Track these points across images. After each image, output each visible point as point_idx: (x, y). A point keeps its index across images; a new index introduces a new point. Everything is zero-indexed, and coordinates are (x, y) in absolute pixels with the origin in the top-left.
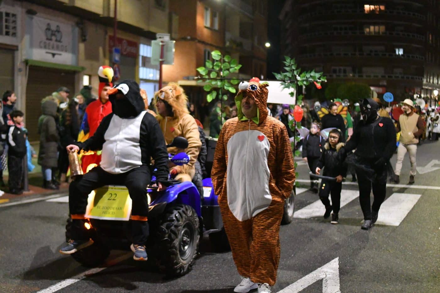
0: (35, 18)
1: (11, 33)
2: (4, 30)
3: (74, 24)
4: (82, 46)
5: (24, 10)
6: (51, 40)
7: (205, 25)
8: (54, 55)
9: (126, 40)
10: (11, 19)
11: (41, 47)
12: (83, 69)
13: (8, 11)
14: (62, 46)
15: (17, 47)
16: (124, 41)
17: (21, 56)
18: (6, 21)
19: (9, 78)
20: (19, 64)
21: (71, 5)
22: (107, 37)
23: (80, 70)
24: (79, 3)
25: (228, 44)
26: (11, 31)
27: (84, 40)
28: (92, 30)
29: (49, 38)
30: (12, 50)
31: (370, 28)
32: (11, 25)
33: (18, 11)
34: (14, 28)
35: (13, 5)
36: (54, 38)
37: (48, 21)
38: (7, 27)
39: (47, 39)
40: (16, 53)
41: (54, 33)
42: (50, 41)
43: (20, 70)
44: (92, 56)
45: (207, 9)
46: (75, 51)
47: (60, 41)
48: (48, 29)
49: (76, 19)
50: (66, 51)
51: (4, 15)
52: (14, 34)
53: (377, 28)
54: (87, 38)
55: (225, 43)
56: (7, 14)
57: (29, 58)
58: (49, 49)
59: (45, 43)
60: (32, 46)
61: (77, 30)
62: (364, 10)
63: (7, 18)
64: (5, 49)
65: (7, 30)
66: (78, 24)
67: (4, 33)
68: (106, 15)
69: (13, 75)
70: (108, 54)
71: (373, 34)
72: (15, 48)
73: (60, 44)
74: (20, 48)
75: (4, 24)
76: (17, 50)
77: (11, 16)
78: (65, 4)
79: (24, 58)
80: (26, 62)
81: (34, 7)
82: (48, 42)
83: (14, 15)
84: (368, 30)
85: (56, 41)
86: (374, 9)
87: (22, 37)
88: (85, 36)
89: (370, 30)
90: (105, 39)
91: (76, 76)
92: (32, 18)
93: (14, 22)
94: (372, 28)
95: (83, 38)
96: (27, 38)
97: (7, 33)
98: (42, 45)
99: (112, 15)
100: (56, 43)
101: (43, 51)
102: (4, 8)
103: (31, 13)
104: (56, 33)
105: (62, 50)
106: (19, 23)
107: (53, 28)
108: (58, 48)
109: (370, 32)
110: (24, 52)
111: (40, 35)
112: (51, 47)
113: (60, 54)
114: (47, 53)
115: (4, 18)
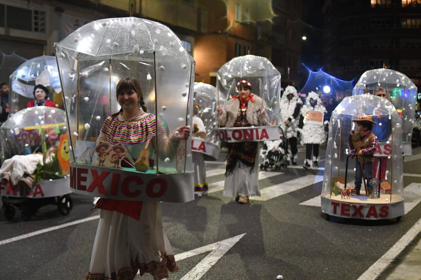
0: (64, 15)
1: (40, 29)
2: (33, 26)
5: (53, 8)
7: (236, 20)
10: (40, 16)
13: (37, 9)
15: (46, 42)
17: (50, 50)
18: (36, 18)
21: (97, 3)
24: (105, 1)
25: (260, 37)
26: (40, 27)
30: (41, 44)
31: (406, 22)
32: (40, 22)
33: (47, 9)
34: (43, 24)
35: (42, 4)
37: (77, 18)
38: (36, 24)
40: (45, 47)
45: (238, 5)
48: (77, 25)
51: (33, 12)
52: (43, 30)
53: (414, 21)
55: (257, 36)
56: (36, 12)
62: (402, 4)
63: (36, 15)
65: (36, 26)
67: (33, 29)
71: (410, 27)
72: (44, 43)
74: (48, 42)
75: (33, 21)
76: (46, 45)
77: (40, 13)
78: (91, 2)
83: (43, 13)
84: (405, 23)
86: (411, 3)
87: (51, 33)
89: (407, 23)
92: (60, 16)
93: (43, 19)
94: (409, 21)
96: (55, 33)
97: (36, 30)
102: (33, 7)
103: (59, 10)
106: (47, 19)
107: (82, 24)
109: (407, 25)
115: (33, 15)
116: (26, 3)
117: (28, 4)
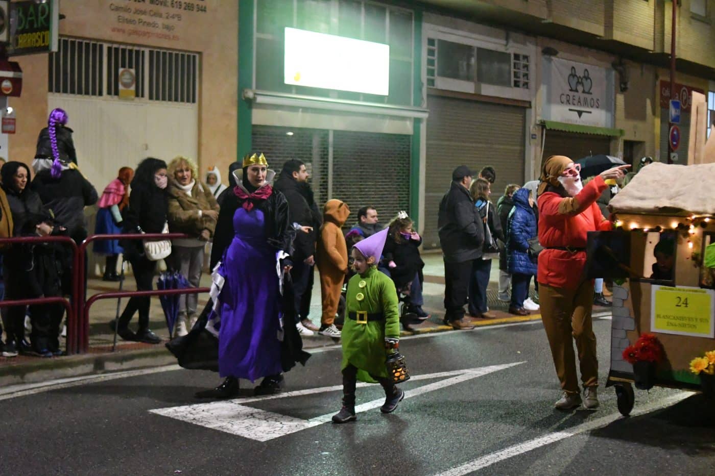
0: (553, 58)
1: (521, 85)
2: (513, 79)
3: (609, 66)
4: (620, 98)
5: (540, 49)
6: (576, 91)
8: (580, 113)
9: (686, 87)
10: (523, 62)
11: (562, 103)
12: (621, 132)
13: (518, 52)
14: (592, 99)
15: (530, 103)
16: (684, 88)
17: (535, 116)
18: (515, 66)
19: (518, 148)
20: (532, 128)
21: (607, 38)
22: (658, 83)
23: (618, 134)
24: (619, 36)
26: (522, 80)
27: (623, 90)
28: (635, 73)
29: (574, 89)
30: (522, 107)
32: (522, 71)
33: (531, 49)
34: (526, 75)
35: (524, 43)
36: (580, 88)
37: (573, 64)
38: (516, 75)
39: (571, 90)
40: (528, 111)
41: (580, 80)
42: (576, 94)
43: (534, 137)
44: (635, 113)
46: (610, 107)
47: (589, 93)
48: (573, 75)
49: (613, 58)
50: (597, 107)
51: (512, 56)
52: (526, 85)
54: (628, 86)
56: (517, 57)
57: (545, 119)
58: (574, 104)
59: (568, 95)
60: (549, 101)
61: (614, 73)
63: (518, 62)
64: (514, 106)
65: (516, 79)
66: (614, 66)
67: (512, 84)
68: (658, 51)
69: (523, 144)
70: (658, 110)
72: (527, 105)
73: (589, 97)
74: (533, 104)
75: (513, 70)
76: (530, 107)
77: (521, 58)
78: (598, 38)
79: (539, 118)
80: (543, 125)
81: (553, 44)
82: (571, 94)
83: (526, 57)
85: (584, 92)
87: (537, 90)
88: (625, 84)
90: (655, 86)
91: (612, 144)
92: (550, 61)
93: (526, 66)
95: (623, 86)
96: (543, 89)
97: (516, 84)
98: (564, 99)
99: (668, 50)
100: (583, 96)
101: (566, 108)
102: (513, 48)
103: (549, 52)
104: (584, 81)
105: (592, 107)
106: (532, 67)
107: (580, 73)
108: (586, 103)
110: (539, 111)
111: (561, 83)
112: (575, 102)
113: (590, 112)
114: (570, 110)
115: (512, 61)
116: (504, 42)
117: (506, 45)
